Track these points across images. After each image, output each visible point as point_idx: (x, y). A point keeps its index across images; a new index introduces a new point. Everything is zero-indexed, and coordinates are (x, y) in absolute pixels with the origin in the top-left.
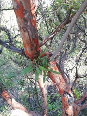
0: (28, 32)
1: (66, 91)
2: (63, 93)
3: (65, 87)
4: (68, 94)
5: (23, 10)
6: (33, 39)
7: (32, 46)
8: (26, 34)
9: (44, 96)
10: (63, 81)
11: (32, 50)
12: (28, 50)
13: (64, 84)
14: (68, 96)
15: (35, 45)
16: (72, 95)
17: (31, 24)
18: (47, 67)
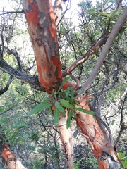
0: (45, 46)
1: (106, 150)
2: (100, 154)
3: (104, 144)
4: (109, 156)
6: (52, 58)
7: (50, 69)
8: (42, 49)
9: (69, 157)
11: (50, 75)
13: (103, 137)
14: (109, 159)
15: (55, 67)
17: (49, 34)
18: (73, 103)
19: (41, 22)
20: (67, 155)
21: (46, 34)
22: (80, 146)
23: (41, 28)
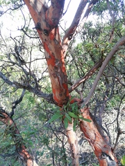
0: (58, 78)
1: (104, 150)
2: (100, 154)
3: (102, 145)
4: (107, 156)
5: (54, 59)
6: (63, 84)
7: (61, 91)
8: (56, 79)
10: (100, 136)
11: (61, 95)
12: (57, 96)
13: (102, 140)
14: (108, 158)
15: (64, 90)
16: (113, 158)
17: (61, 70)
18: (77, 114)
19: (56, 65)
20: (73, 154)
21: (59, 71)
22: (86, 153)
23: (56, 68)
